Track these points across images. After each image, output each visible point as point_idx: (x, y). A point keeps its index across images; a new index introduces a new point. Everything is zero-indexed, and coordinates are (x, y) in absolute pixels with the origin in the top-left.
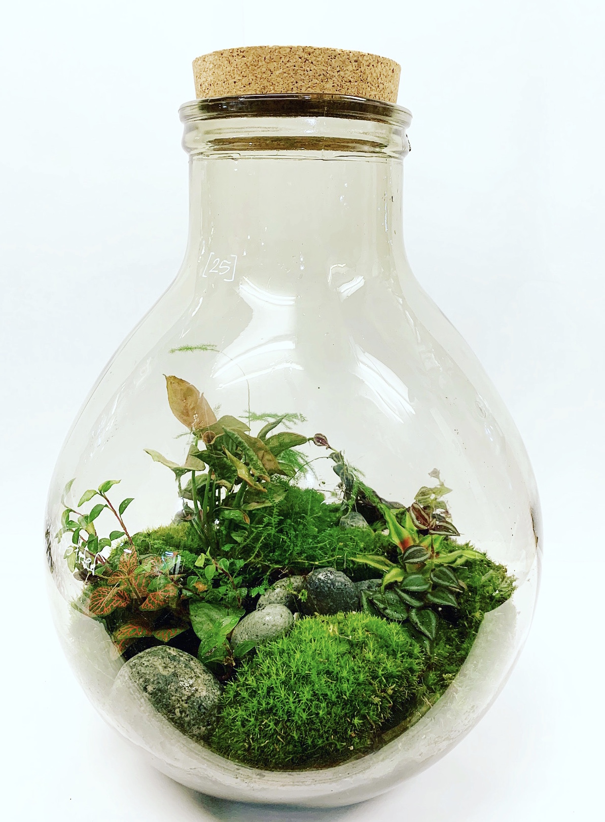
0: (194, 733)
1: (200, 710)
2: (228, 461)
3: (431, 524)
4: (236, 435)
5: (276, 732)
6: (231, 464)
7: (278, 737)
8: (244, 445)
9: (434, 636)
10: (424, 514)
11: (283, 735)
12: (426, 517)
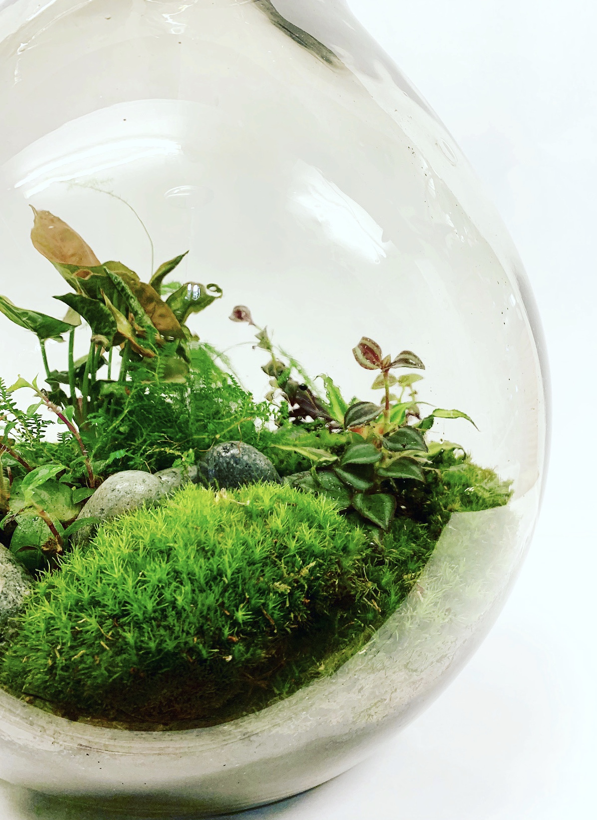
2: (106, 308)
3: (384, 363)
4: (120, 279)
5: (101, 636)
6: (109, 312)
7: (102, 643)
8: (126, 293)
9: (387, 523)
10: (375, 349)
11: (110, 638)
12: (378, 353)
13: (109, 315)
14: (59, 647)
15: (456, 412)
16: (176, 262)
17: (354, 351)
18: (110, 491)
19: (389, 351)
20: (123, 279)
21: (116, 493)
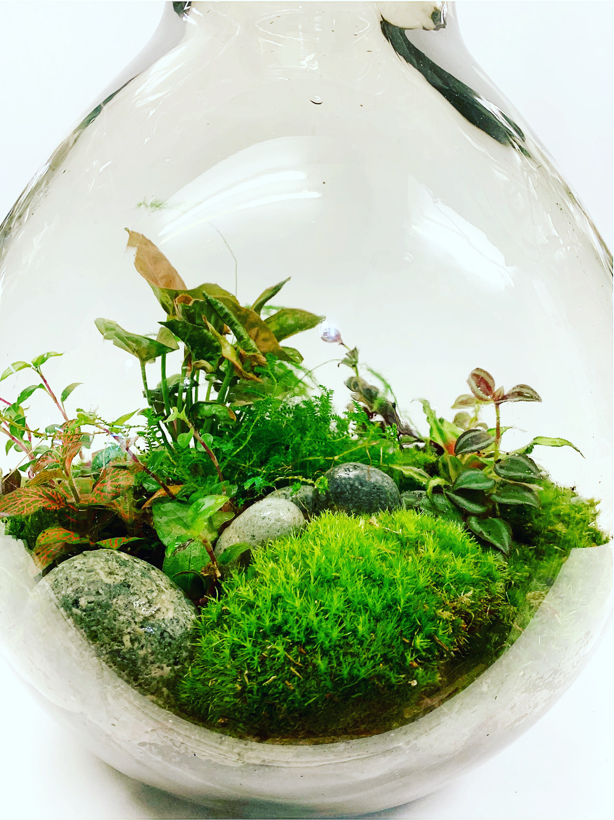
0: (153, 675)
1: (164, 638)
2: (210, 334)
3: (497, 394)
4: (221, 305)
5: (289, 662)
6: (213, 338)
7: (292, 669)
8: (230, 319)
9: (508, 549)
10: (487, 379)
11: (300, 665)
12: (491, 384)
13: (214, 341)
14: (246, 672)
15: (562, 441)
16: (276, 290)
17: (468, 382)
18: (261, 519)
19: (503, 383)
20: (224, 304)
21: (266, 520)
